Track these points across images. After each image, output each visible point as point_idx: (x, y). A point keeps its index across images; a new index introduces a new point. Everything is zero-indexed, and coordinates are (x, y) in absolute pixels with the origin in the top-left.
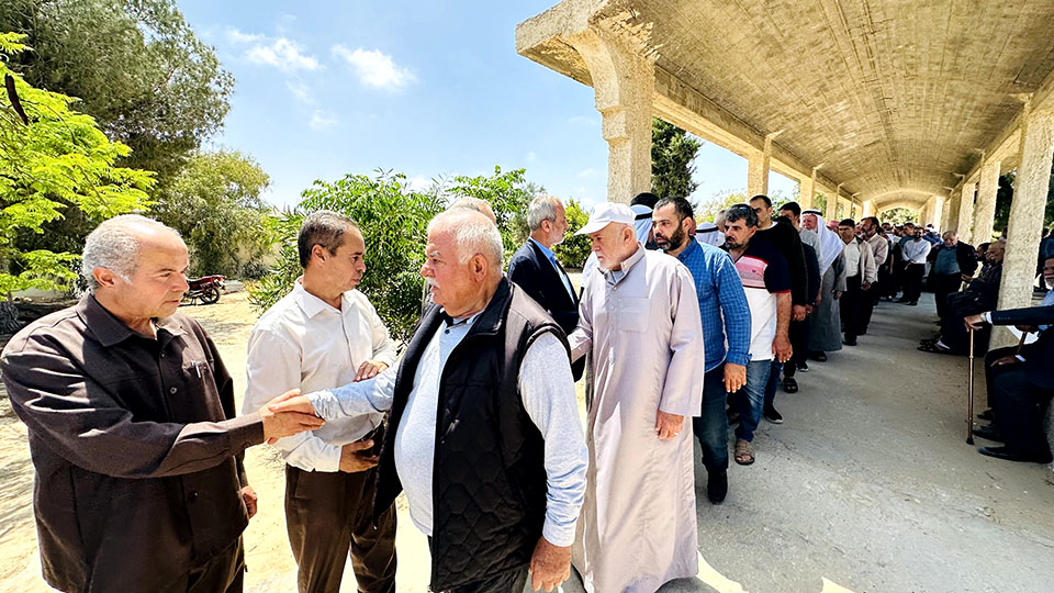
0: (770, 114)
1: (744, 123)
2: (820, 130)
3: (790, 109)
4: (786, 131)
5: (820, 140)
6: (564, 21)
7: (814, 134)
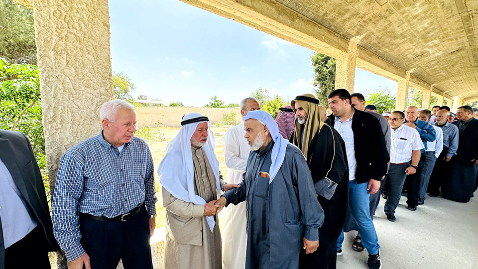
7: (398, 41)
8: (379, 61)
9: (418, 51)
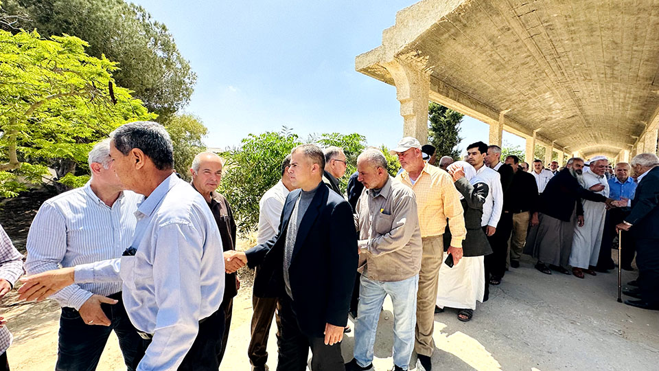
0: (501, 100)
1: (485, 105)
2: (535, 109)
3: (514, 97)
4: (513, 110)
5: (536, 115)
6: (381, 55)
7: (531, 112)
8: (516, 125)
9: (544, 117)
